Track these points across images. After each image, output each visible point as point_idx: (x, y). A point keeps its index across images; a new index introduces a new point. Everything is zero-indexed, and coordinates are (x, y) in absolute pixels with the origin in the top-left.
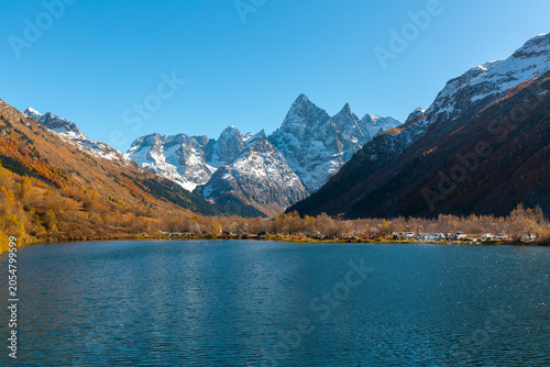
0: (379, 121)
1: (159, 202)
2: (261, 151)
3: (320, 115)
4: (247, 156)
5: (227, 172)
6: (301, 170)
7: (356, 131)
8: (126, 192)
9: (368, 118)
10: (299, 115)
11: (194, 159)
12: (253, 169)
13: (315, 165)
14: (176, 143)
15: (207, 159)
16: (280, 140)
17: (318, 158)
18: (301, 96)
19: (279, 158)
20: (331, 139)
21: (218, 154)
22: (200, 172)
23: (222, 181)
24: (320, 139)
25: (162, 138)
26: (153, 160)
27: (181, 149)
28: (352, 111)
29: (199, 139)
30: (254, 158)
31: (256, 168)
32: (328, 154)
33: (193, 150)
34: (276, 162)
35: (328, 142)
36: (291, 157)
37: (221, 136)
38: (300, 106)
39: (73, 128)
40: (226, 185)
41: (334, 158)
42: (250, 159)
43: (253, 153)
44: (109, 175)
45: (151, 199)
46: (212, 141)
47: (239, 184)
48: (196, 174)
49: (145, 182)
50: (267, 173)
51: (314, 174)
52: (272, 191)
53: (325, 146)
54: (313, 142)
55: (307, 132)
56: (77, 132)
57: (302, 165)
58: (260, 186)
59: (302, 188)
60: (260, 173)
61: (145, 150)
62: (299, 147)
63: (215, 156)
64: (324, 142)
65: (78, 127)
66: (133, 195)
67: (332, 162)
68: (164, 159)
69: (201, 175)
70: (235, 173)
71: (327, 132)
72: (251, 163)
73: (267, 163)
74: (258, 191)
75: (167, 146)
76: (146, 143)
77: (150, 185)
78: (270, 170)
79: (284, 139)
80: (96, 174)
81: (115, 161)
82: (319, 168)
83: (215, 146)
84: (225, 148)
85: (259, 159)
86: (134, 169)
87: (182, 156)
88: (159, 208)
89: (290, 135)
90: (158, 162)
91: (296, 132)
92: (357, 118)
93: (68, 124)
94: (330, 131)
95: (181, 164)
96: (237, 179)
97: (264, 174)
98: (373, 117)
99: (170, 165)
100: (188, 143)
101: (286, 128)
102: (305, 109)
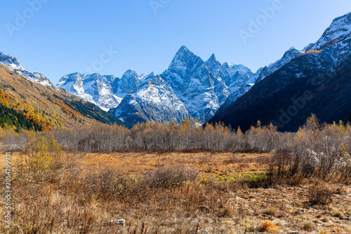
0: (233, 67)
1: (86, 119)
2: (156, 84)
3: (197, 60)
4: (147, 88)
5: (132, 98)
6: (184, 98)
7: (220, 72)
8: (58, 108)
9: (226, 65)
10: (181, 60)
11: (105, 91)
12: (151, 97)
13: (194, 96)
14: (92, 80)
15: (115, 91)
16: (168, 77)
17: (196, 90)
18: (183, 47)
19: (169, 90)
20: (205, 77)
21: (121, 88)
22: (109, 100)
23: (129, 105)
24: (197, 77)
25: (82, 76)
26: (76, 91)
27: (96, 84)
28: (217, 60)
29: (108, 77)
30: (152, 89)
31: (153, 96)
32: (203, 88)
33: (104, 85)
34: (168, 92)
35: (203, 80)
36: (176, 90)
37: (124, 76)
38: (182, 54)
39: (14, 61)
40: (132, 108)
41: (208, 91)
42: (149, 90)
43: (151, 86)
44: (43, 94)
45: (79, 116)
46: (117, 79)
47: (142, 108)
48: (106, 102)
49: (72, 103)
50: (161, 100)
51: (194, 101)
52: (165, 113)
53: (201, 82)
54: (192, 79)
55: (187, 72)
56: (17, 64)
57: (185, 95)
58: (157, 109)
59: (187, 112)
60: (156, 100)
61: (70, 84)
62: (182, 83)
63: (119, 90)
64: (200, 79)
65: (18, 61)
66: (64, 112)
67: (207, 93)
68: (83, 91)
69: (110, 102)
70: (138, 99)
71: (202, 72)
72: (150, 93)
73: (160, 93)
74: (155, 113)
75: (85, 81)
76: (71, 79)
77: (77, 105)
78: (163, 98)
79: (171, 77)
80: (31, 92)
81: (48, 87)
82: (197, 98)
83: (119, 83)
84: (126, 84)
85: (156, 90)
86: (64, 93)
87: (96, 89)
88: (87, 124)
89: (175, 75)
90: (79, 92)
91: (180, 73)
92: (220, 64)
93: (10, 58)
94: (204, 72)
95: (96, 94)
96: (140, 104)
97: (160, 101)
98: (229, 65)
99: (88, 95)
100: (100, 80)
101: (172, 69)
102: (186, 56)
